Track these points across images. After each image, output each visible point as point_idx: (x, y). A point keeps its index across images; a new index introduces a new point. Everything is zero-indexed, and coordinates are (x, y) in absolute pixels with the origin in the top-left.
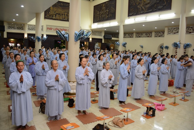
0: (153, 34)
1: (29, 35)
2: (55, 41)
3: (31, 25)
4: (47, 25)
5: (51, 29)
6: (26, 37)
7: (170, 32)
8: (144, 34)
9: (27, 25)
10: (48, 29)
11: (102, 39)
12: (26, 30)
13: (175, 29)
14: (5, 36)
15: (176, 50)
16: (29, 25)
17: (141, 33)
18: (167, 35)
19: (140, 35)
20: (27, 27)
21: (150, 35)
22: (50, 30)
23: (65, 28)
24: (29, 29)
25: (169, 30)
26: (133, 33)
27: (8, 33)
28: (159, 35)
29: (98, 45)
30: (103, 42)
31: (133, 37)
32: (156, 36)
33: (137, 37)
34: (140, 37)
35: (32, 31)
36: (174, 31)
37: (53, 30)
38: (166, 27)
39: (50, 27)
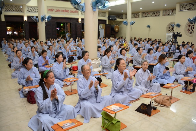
0: (161, 12)
1: (29, 17)
2: (57, 23)
3: (30, 7)
4: (47, 7)
5: (52, 10)
6: (26, 20)
7: (182, 9)
8: (151, 14)
9: (26, 7)
10: (49, 11)
11: (105, 21)
12: (26, 13)
13: (188, 5)
14: (3, 19)
15: (189, 28)
16: (28, 7)
17: (148, 12)
18: (179, 11)
19: (147, 14)
20: (26, 9)
21: (158, 14)
22: (52, 12)
23: (67, 9)
24: (28, 11)
25: (181, 7)
26: (139, 13)
27: (6, 16)
28: (168, 13)
29: (101, 27)
30: (107, 23)
31: (138, 17)
32: (164, 14)
33: (143, 16)
34: (146, 16)
35: (32, 13)
36: (187, 7)
37: (54, 11)
38: (177, 3)
39: (50, 8)
